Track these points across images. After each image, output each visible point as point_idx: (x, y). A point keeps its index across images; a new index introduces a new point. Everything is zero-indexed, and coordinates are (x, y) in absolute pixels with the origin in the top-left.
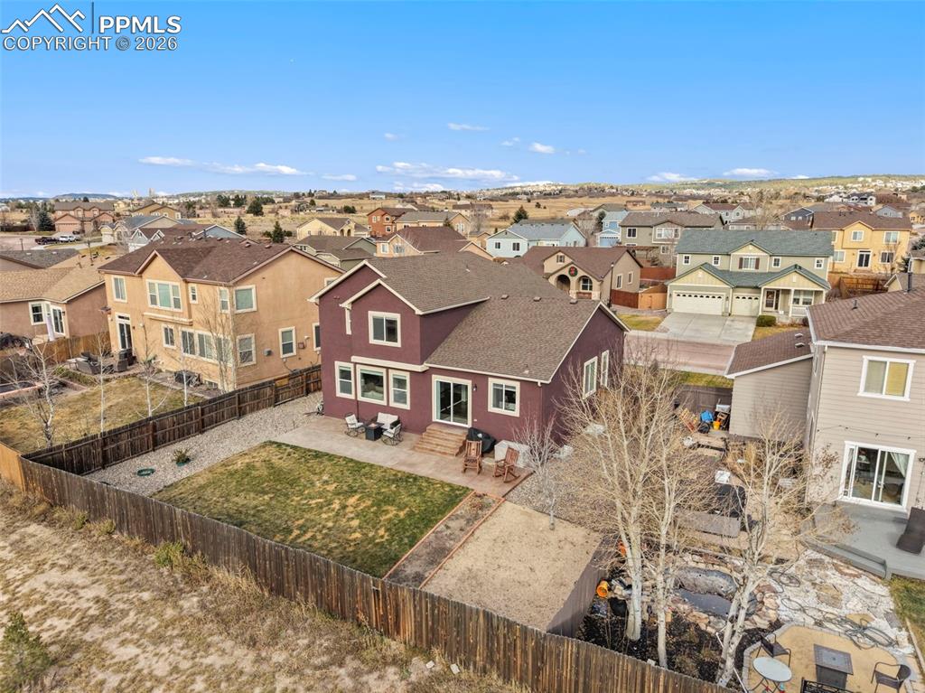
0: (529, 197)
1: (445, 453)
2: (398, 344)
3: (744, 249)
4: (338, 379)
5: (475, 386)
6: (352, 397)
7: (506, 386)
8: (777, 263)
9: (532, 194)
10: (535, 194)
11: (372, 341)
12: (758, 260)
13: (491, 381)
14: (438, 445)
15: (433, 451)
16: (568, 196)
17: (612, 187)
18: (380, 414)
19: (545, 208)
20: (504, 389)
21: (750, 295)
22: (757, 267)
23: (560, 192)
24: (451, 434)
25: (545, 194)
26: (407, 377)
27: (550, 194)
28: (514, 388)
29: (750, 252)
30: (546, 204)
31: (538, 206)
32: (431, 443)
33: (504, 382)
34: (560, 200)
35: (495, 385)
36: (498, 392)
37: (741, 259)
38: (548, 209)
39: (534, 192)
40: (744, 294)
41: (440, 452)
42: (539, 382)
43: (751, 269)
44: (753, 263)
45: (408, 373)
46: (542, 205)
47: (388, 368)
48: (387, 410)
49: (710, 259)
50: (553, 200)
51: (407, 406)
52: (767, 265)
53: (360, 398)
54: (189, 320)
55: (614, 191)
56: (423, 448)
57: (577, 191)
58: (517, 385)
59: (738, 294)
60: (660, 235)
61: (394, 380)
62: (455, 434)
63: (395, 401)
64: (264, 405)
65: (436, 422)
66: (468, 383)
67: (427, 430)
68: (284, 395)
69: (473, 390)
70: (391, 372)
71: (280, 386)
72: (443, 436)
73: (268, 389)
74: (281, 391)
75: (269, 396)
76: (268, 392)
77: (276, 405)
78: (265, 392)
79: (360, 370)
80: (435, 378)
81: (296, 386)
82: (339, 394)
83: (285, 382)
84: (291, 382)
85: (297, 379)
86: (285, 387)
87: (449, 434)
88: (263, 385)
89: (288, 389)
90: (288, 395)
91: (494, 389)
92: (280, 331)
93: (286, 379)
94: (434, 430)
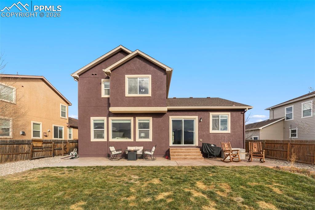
2: (149, 95)
4: (92, 130)
5: (200, 119)
6: (105, 140)
11: (127, 95)
13: (211, 114)
14: (186, 155)
15: (185, 158)
18: (129, 147)
26: (150, 120)
28: (227, 117)
33: (220, 114)
35: (213, 117)
42: (247, 108)
45: (151, 117)
51: (150, 139)
53: (111, 140)
56: (178, 159)
58: (228, 114)
61: (140, 124)
62: (192, 149)
63: (140, 137)
64: (21, 157)
65: (172, 147)
66: (195, 118)
67: (171, 153)
68: (38, 153)
69: (200, 121)
70: (137, 119)
71: (36, 147)
72: (185, 151)
73: (27, 146)
74: (36, 150)
75: (27, 151)
76: (26, 148)
77: (32, 159)
78: (23, 147)
79: (112, 120)
80: (172, 118)
81: (47, 149)
82: (93, 139)
83: (40, 144)
84: (44, 145)
85: (48, 145)
86: (40, 147)
87: (187, 149)
88: (22, 142)
89: (41, 149)
90: (41, 154)
91: (213, 120)
92: (32, 122)
93: (40, 142)
94: (177, 149)
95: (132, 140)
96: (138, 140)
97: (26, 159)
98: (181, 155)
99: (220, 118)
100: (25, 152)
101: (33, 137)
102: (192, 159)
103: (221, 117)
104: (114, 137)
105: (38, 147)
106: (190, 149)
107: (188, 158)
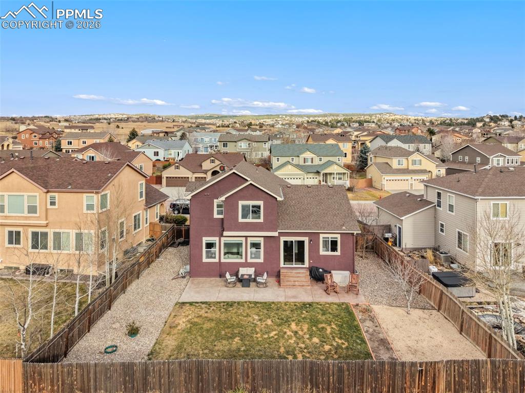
0: (108, 121)
1: (303, 286)
2: (261, 220)
3: (306, 154)
4: (204, 250)
5: (310, 241)
6: (216, 260)
7: (331, 238)
8: (321, 160)
9: (110, 119)
10: (111, 120)
11: (241, 220)
12: (312, 159)
13: (322, 236)
14: (295, 281)
15: (294, 286)
16: (134, 121)
17: (159, 117)
18: (240, 269)
19: (122, 128)
20: (330, 240)
21: (314, 176)
22: (312, 162)
23: (128, 119)
24: (300, 273)
25: (118, 120)
26: (262, 241)
27: (122, 120)
28: (337, 238)
29: (308, 155)
30: (123, 126)
31: (118, 127)
32: (290, 281)
33: (330, 236)
34: (129, 123)
35: (323, 238)
36: (325, 242)
37: (305, 159)
38: (124, 129)
39: (111, 118)
40: (310, 176)
41: (300, 286)
42: (355, 232)
43: (309, 163)
44: (310, 161)
45: (263, 238)
46: (120, 126)
47: (246, 237)
48: (247, 265)
49: (290, 159)
50: (125, 124)
51: (261, 260)
52: (317, 161)
53: (223, 260)
54: (45, 222)
55: (161, 119)
56: (287, 285)
57: (138, 119)
58: (338, 236)
59: (308, 176)
60: (241, 146)
62: (302, 273)
63: (251, 258)
65: (283, 267)
66: (306, 239)
67: (281, 274)
69: (310, 243)
70: (249, 239)
72: (294, 275)
73: (137, 266)
75: (136, 271)
76: (136, 269)
79: (224, 241)
80: (283, 239)
82: (205, 260)
87: (297, 273)
91: (323, 241)
94: (287, 272)
95: (243, 260)
96: (249, 260)
104: (225, 257)
105: (142, 263)
107: (296, 285)
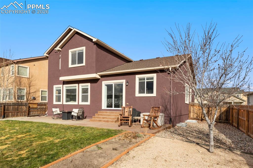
2: (84, 64)
4: (55, 95)
5: (127, 82)
6: (61, 103)
11: (70, 66)
13: (138, 77)
26: (89, 86)
28: (152, 78)
33: (146, 76)
45: (89, 83)
51: (89, 103)
53: (65, 103)
56: (94, 120)
58: (155, 76)
61: (83, 89)
62: (115, 112)
64: (21, 115)
65: (104, 109)
66: (123, 82)
68: (34, 112)
69: (126, 85)
70: (81, 85)
71: (32, 108)
72: (109, 114)
73: (24, 107)
74: (32, 110)
75: (25, 111)
76: (24, 109)
77: (28, 116)
78: (22, 108)
79: (66, 87)
80: (104, 83)
81: (42, 109)
82: (55, 102)
83: (35, 106)
84: (39, 107)
85: (42, 106)
86: (35, 108)
87: (111, 113)
88: (21, 104)
89: (37, 110)
90: (36, 113)
91: (139, 82)
92: (41, 90)
93: (36, 105)
94: (103, 112)
95: (76, 103)
96: (80, 103)
97: (24, 116)
98: (100, 118)
99: (146, 81)
100: (24, 111)
101: (41, 100)
102: (105, 121)
103: (147, 79)
104: (67, 101)
105: (33, 108)
106: (113, 113)
107: (102, 120)
